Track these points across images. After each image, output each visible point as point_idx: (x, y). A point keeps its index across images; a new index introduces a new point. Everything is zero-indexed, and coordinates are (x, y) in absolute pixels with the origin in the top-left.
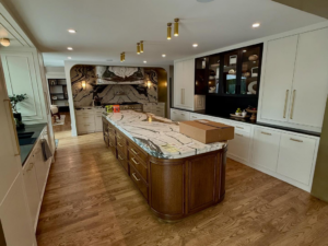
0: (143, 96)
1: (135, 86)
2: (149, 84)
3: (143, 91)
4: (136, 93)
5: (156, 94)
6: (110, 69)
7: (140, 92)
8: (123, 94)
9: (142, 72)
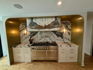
0: (60, 38)
1: (54, 32)
2: (65, 30)
3: (60, 35)
4: (55, 36)
5: (70, 37)
6: (34, 21)
7: (58, 36)
8: (47, 37)
9: (59, 21)
